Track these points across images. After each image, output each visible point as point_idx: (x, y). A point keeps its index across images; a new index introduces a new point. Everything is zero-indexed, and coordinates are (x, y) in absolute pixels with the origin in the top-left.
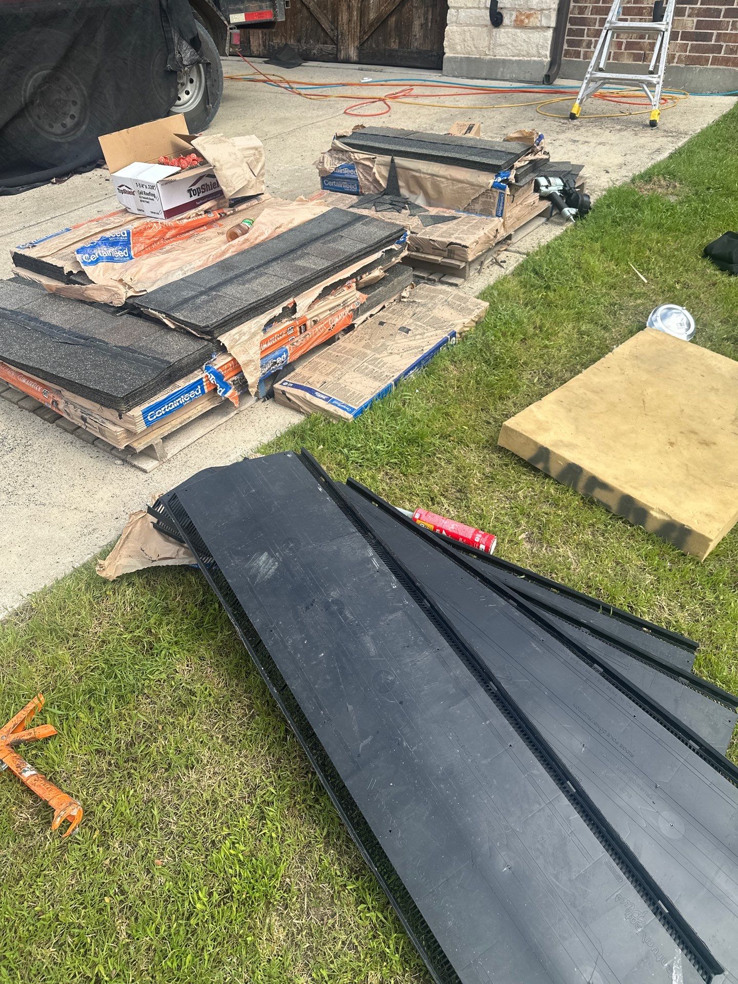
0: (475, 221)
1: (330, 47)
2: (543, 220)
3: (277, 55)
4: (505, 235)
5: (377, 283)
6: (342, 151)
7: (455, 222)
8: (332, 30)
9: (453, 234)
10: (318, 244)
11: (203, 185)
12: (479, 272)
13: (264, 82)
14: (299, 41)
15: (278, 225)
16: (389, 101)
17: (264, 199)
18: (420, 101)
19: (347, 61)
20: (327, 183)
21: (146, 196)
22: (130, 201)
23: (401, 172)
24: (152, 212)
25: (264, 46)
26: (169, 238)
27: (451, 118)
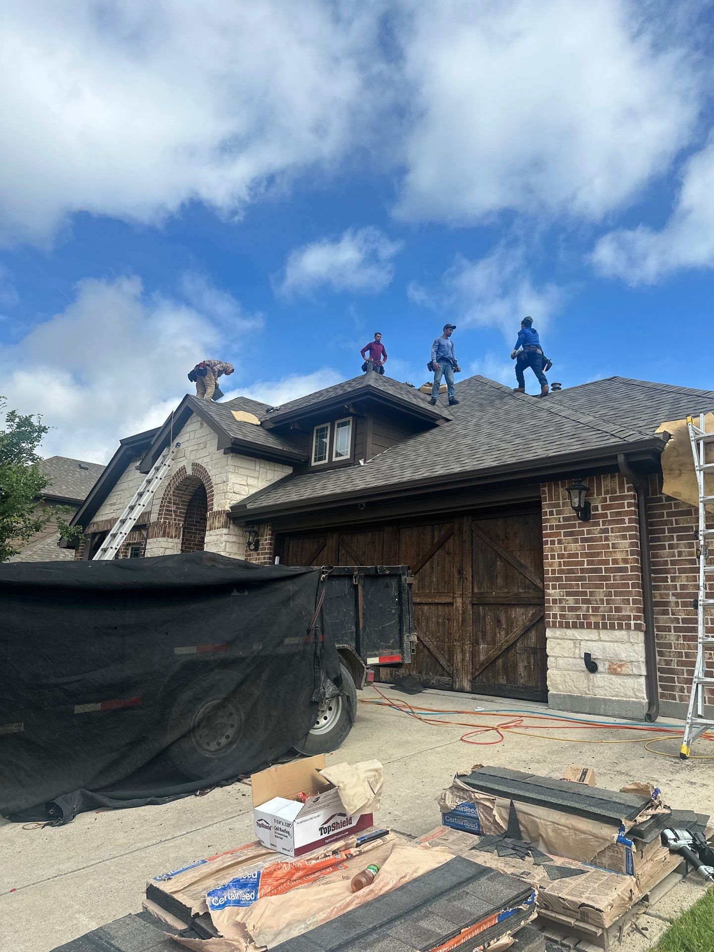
0: (605, 878)
1: (446, 679)
2: (680, 876)
3: (402, 683)
4: (641, 896)
6: (463, 790)
7: (583, 877)
8: (449, 666)
9: (583, 893)
10: (443, 901)
11: (334, 823)
12: (620, 940)
13: (390, 706)
14: (420, 673)
15: (403, 875)
16: (500, 730)
17: (389, 839)
18: (530, 731)
19: (462, 690)
20: (448, 819)
21: (281, 833)
22: (265, 836)
23: (520, 816)
24: (283, 849)
25: (391, 674)
26: (295, 880)
27: (562, 751)
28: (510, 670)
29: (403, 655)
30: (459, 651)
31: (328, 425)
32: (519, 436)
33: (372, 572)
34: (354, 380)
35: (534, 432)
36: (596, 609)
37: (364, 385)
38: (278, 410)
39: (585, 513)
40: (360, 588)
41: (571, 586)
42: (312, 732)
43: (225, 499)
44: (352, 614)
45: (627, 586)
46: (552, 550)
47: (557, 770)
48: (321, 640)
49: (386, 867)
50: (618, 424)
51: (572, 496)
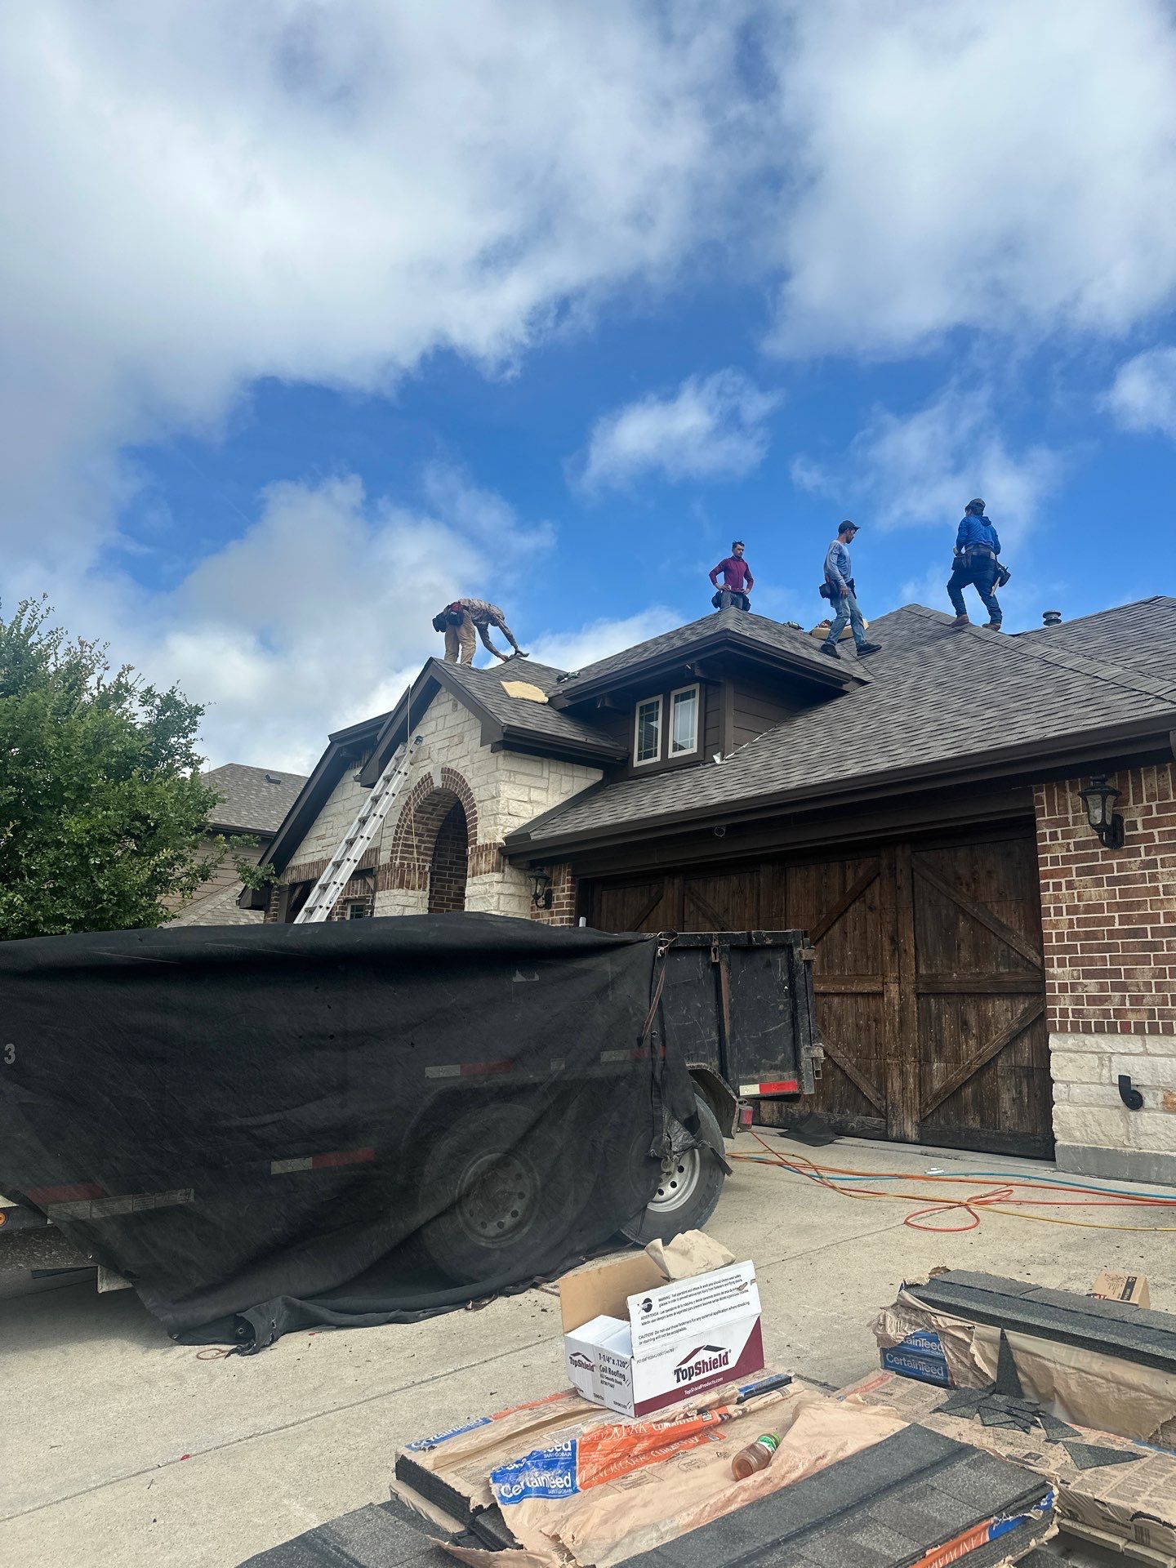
1: (876, 1121)
3: (798, 1126)
6: (916, 1309)
7: (1137, 1465)
8: (879, 1099)
9: (1137, 1494)
10: (892, 1500)
11: (699, 1363)
13: (779, 1164)
14: (830, 1110)
15: (821, 1454)
16: (973, 1207)
17: (792, 1391)
18: (1025, 1210)
19: (903, 1140)
20: (891, 1359)
21: (610, 1376)
22: (585, 1381)
23: (1019, 1358)
24: (616, 1403)
25: (780, 1113)
26: (637, 1457)
27: (1086, 1244)
28: (987, 1105)
29: (800, 1080)
30: (895, 1073)
31: (660, 698)
32: (991, 705)
33: (744, 942)
34: (700, 623)
35: (1018, 698)
36: (1137, 1001)
37: (718, 629)
38: (576, 677)
39: (1113, 835)
40: (723, 968)
41: (1092, 961)
42: (652, 1207)
43: (496, 824)
44: (712, 1011)
46: (1057, 899)
48: (662, 1055)
49: (790, 1439)
51: (1091, 806)
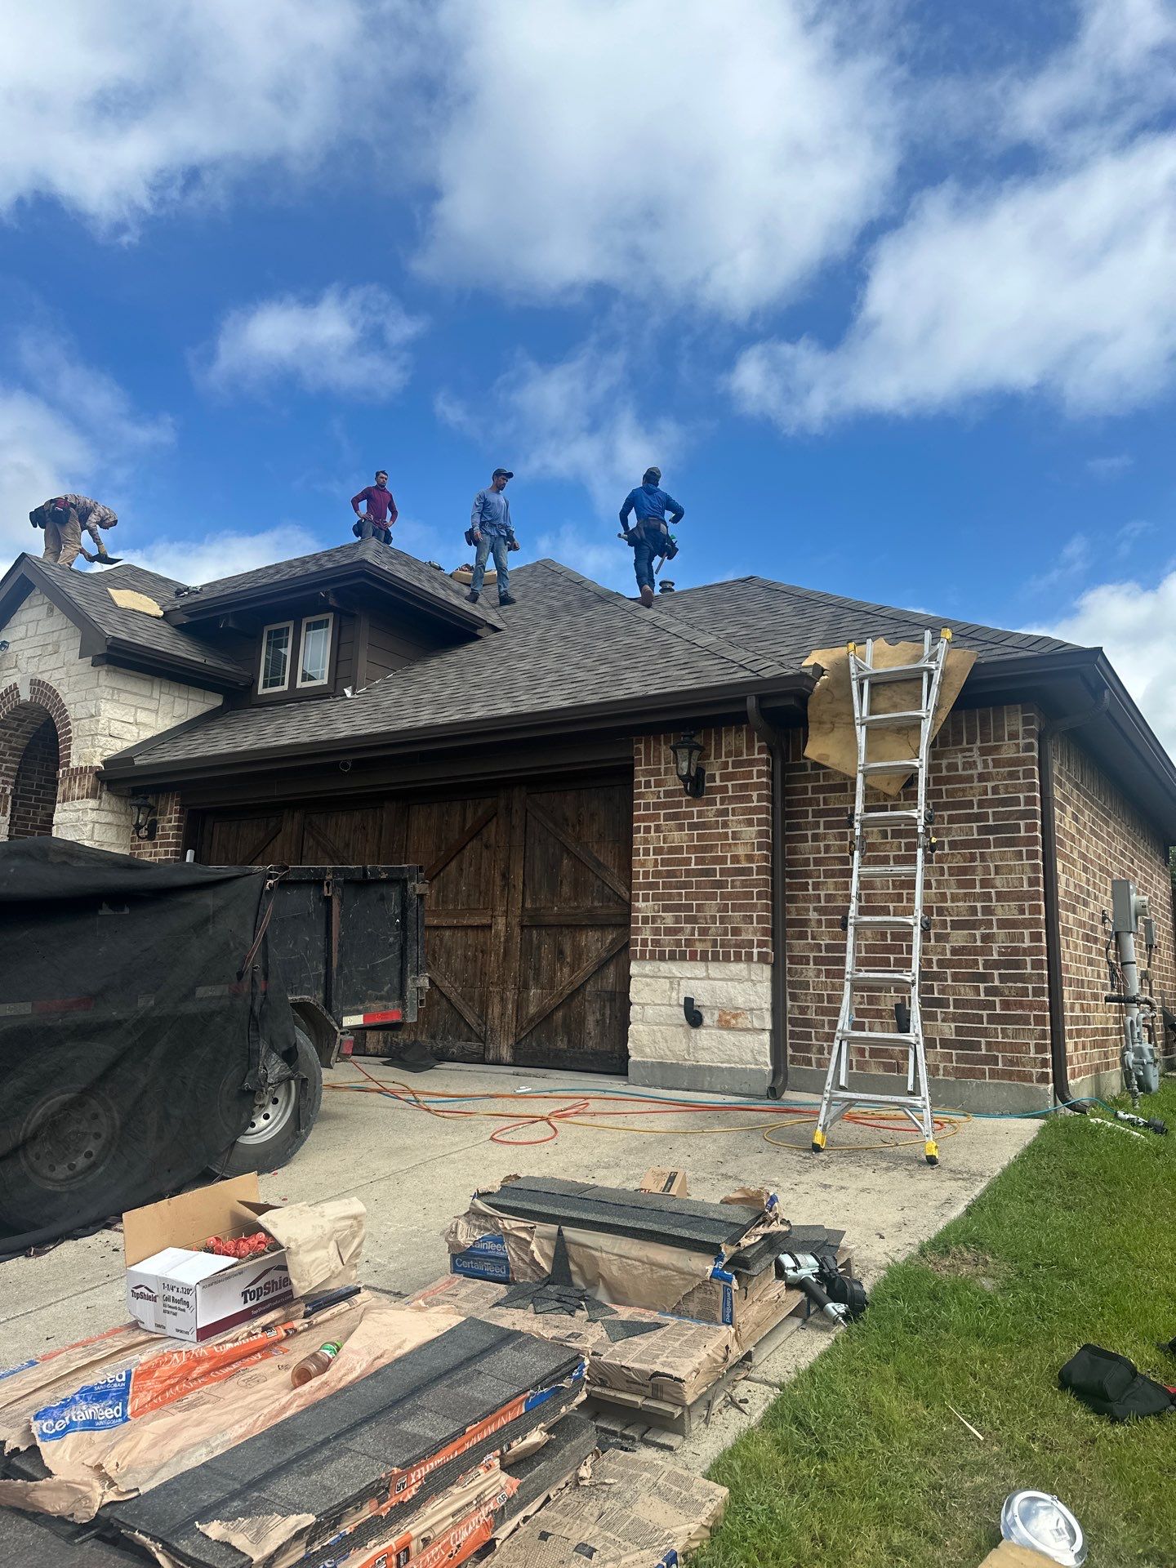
0: (692, 1332)
1: (474, 1045)
2: (798, 1321)
3: (402, 1055)
4: (741, 1354)
5: (537, 1453)
6: (486, 1216)
7: (660, 1332)
8: (479, 1025)
9: (657, 1356)
10: (441, 1388)
11: (268, 1283)
12: (707, 1421)
13: (379, 1092)
14: (433, 1037)
15: (379, 1354)
16: (553, 1121)
17: (359, 1301)
18: (598, 1120)
19: (498, 1062)
20: (460, 1263)
21: (174, 1305)
22: (146, 1312)
23: (573, 1250)
24: (178, 1331)
25: (385, 1042)
26: (196, 1379)
27: (645, 1148)
28: (572, 1029)
29: (404, 1009)
30: (496, 1000)
31: (290, 624)
32: (606, 661)
33: (358, 876)
34: (338, 550)
35: (628, 657)
36: (704, 932)
37: (355, 559)
39: (696, 786)
40: (335, 902)
41: (670, 896)
42: (244, 1140)
43: (93, 746)
44: (320, 944)
45: (749, 895)
46: (646, 841)
47: (634, 1177)
48: (263, 990)
49: (352, 1343)
50: (751, 649)
51: (679, 758)
